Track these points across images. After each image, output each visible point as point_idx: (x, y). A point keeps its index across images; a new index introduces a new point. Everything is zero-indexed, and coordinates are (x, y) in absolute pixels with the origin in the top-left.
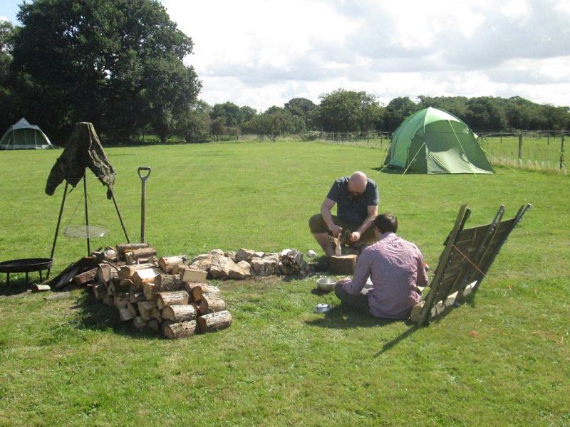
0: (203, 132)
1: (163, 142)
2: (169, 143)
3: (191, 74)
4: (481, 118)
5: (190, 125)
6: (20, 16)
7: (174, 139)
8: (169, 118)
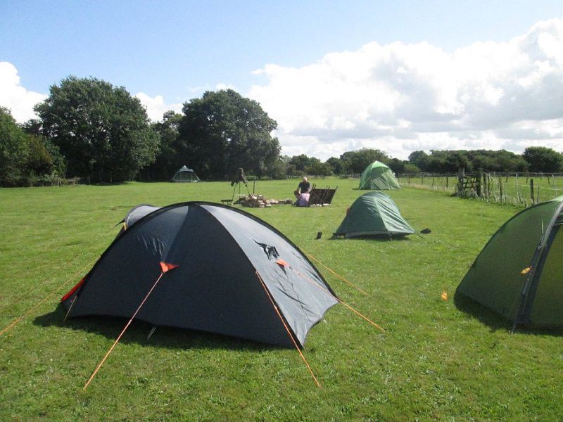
0: (282, 174)
1: (260, 179)
2: (263, 180)
3: (275, 142)
4: (454, 165)
5: (275, 170)
6: (184, 110)
7: (265, 177)
8: (262, 166)
